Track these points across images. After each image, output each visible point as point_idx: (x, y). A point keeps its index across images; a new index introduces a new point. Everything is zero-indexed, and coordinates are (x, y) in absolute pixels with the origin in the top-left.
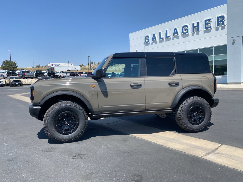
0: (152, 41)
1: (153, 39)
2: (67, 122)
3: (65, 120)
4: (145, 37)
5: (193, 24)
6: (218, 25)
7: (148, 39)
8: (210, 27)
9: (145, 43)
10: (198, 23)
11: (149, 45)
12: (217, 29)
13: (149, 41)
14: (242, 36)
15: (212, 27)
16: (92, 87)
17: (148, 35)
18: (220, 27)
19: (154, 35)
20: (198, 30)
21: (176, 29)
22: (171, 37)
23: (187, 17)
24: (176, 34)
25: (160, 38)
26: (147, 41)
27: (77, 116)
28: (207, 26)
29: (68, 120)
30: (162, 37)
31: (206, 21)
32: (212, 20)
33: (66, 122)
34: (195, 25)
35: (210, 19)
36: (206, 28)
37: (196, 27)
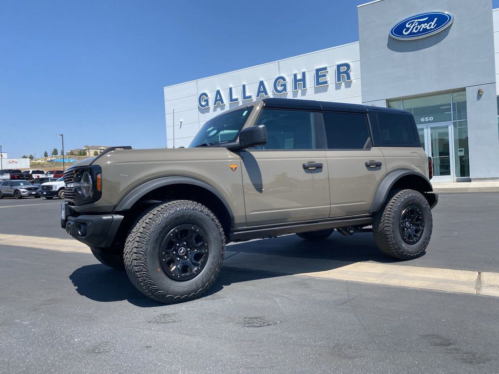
0: (215, 104)
1: (216, 100)
2: (183, 250)
3: (179, 247)
4: (199, 96)
5: (295, 75)
6: (339, 80)
7: (207, 101)
8: (326, 82)
9: (199, 108)
10: (304, 74)
11: (208, 112)
12: (338, 87)
13: (207, 104)
14: (386, 100)
15: (329, 83)
16: (232, 169)
17: (206, 92)
18: (343, 83)
19: (218, 92)
20: (304, 86)
21: (262, 83)
22: (253, 97)
23: (283, 62)
24: (262, 92)
25: (231, 100)
26: (203, 103)
27: (206, 234)
28: (321, 80)
29: (184, 246)
30: (234, 97)
31: (318, 71)
32: (328, 69)
33: (181, 252)
34: (299, 77)
35: (325, 69)
36: (318, 83)
37: (300, 80)
